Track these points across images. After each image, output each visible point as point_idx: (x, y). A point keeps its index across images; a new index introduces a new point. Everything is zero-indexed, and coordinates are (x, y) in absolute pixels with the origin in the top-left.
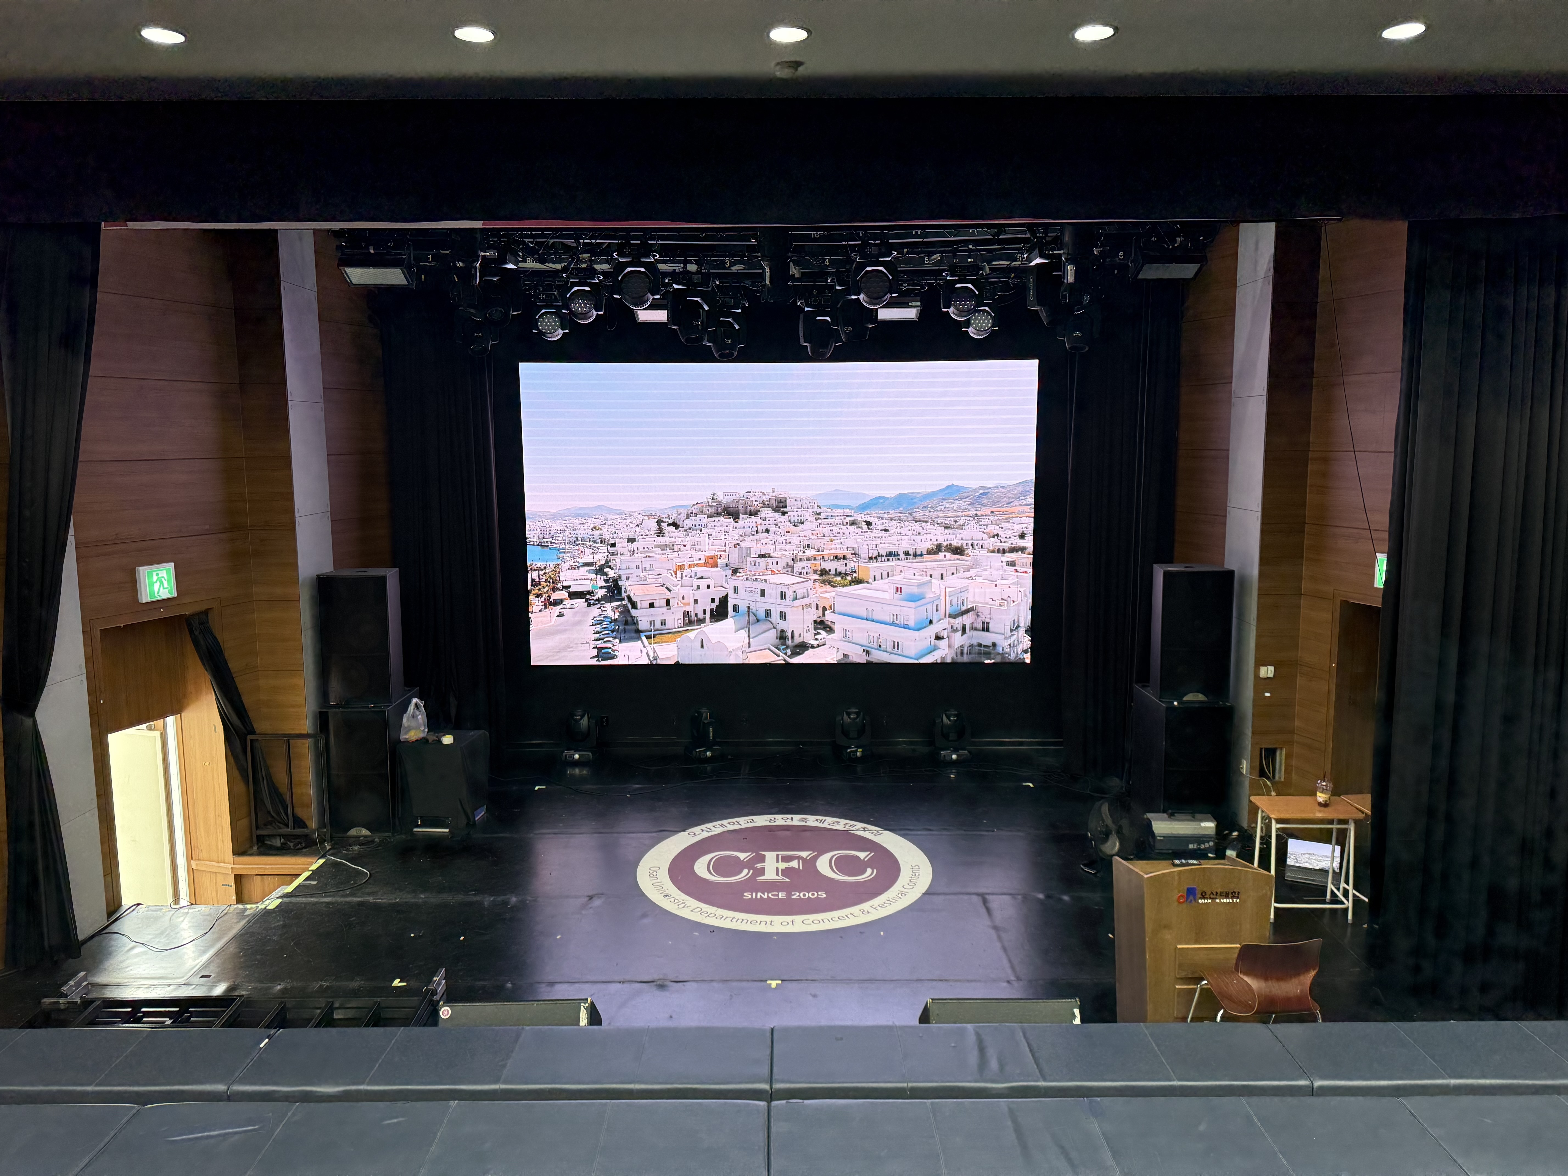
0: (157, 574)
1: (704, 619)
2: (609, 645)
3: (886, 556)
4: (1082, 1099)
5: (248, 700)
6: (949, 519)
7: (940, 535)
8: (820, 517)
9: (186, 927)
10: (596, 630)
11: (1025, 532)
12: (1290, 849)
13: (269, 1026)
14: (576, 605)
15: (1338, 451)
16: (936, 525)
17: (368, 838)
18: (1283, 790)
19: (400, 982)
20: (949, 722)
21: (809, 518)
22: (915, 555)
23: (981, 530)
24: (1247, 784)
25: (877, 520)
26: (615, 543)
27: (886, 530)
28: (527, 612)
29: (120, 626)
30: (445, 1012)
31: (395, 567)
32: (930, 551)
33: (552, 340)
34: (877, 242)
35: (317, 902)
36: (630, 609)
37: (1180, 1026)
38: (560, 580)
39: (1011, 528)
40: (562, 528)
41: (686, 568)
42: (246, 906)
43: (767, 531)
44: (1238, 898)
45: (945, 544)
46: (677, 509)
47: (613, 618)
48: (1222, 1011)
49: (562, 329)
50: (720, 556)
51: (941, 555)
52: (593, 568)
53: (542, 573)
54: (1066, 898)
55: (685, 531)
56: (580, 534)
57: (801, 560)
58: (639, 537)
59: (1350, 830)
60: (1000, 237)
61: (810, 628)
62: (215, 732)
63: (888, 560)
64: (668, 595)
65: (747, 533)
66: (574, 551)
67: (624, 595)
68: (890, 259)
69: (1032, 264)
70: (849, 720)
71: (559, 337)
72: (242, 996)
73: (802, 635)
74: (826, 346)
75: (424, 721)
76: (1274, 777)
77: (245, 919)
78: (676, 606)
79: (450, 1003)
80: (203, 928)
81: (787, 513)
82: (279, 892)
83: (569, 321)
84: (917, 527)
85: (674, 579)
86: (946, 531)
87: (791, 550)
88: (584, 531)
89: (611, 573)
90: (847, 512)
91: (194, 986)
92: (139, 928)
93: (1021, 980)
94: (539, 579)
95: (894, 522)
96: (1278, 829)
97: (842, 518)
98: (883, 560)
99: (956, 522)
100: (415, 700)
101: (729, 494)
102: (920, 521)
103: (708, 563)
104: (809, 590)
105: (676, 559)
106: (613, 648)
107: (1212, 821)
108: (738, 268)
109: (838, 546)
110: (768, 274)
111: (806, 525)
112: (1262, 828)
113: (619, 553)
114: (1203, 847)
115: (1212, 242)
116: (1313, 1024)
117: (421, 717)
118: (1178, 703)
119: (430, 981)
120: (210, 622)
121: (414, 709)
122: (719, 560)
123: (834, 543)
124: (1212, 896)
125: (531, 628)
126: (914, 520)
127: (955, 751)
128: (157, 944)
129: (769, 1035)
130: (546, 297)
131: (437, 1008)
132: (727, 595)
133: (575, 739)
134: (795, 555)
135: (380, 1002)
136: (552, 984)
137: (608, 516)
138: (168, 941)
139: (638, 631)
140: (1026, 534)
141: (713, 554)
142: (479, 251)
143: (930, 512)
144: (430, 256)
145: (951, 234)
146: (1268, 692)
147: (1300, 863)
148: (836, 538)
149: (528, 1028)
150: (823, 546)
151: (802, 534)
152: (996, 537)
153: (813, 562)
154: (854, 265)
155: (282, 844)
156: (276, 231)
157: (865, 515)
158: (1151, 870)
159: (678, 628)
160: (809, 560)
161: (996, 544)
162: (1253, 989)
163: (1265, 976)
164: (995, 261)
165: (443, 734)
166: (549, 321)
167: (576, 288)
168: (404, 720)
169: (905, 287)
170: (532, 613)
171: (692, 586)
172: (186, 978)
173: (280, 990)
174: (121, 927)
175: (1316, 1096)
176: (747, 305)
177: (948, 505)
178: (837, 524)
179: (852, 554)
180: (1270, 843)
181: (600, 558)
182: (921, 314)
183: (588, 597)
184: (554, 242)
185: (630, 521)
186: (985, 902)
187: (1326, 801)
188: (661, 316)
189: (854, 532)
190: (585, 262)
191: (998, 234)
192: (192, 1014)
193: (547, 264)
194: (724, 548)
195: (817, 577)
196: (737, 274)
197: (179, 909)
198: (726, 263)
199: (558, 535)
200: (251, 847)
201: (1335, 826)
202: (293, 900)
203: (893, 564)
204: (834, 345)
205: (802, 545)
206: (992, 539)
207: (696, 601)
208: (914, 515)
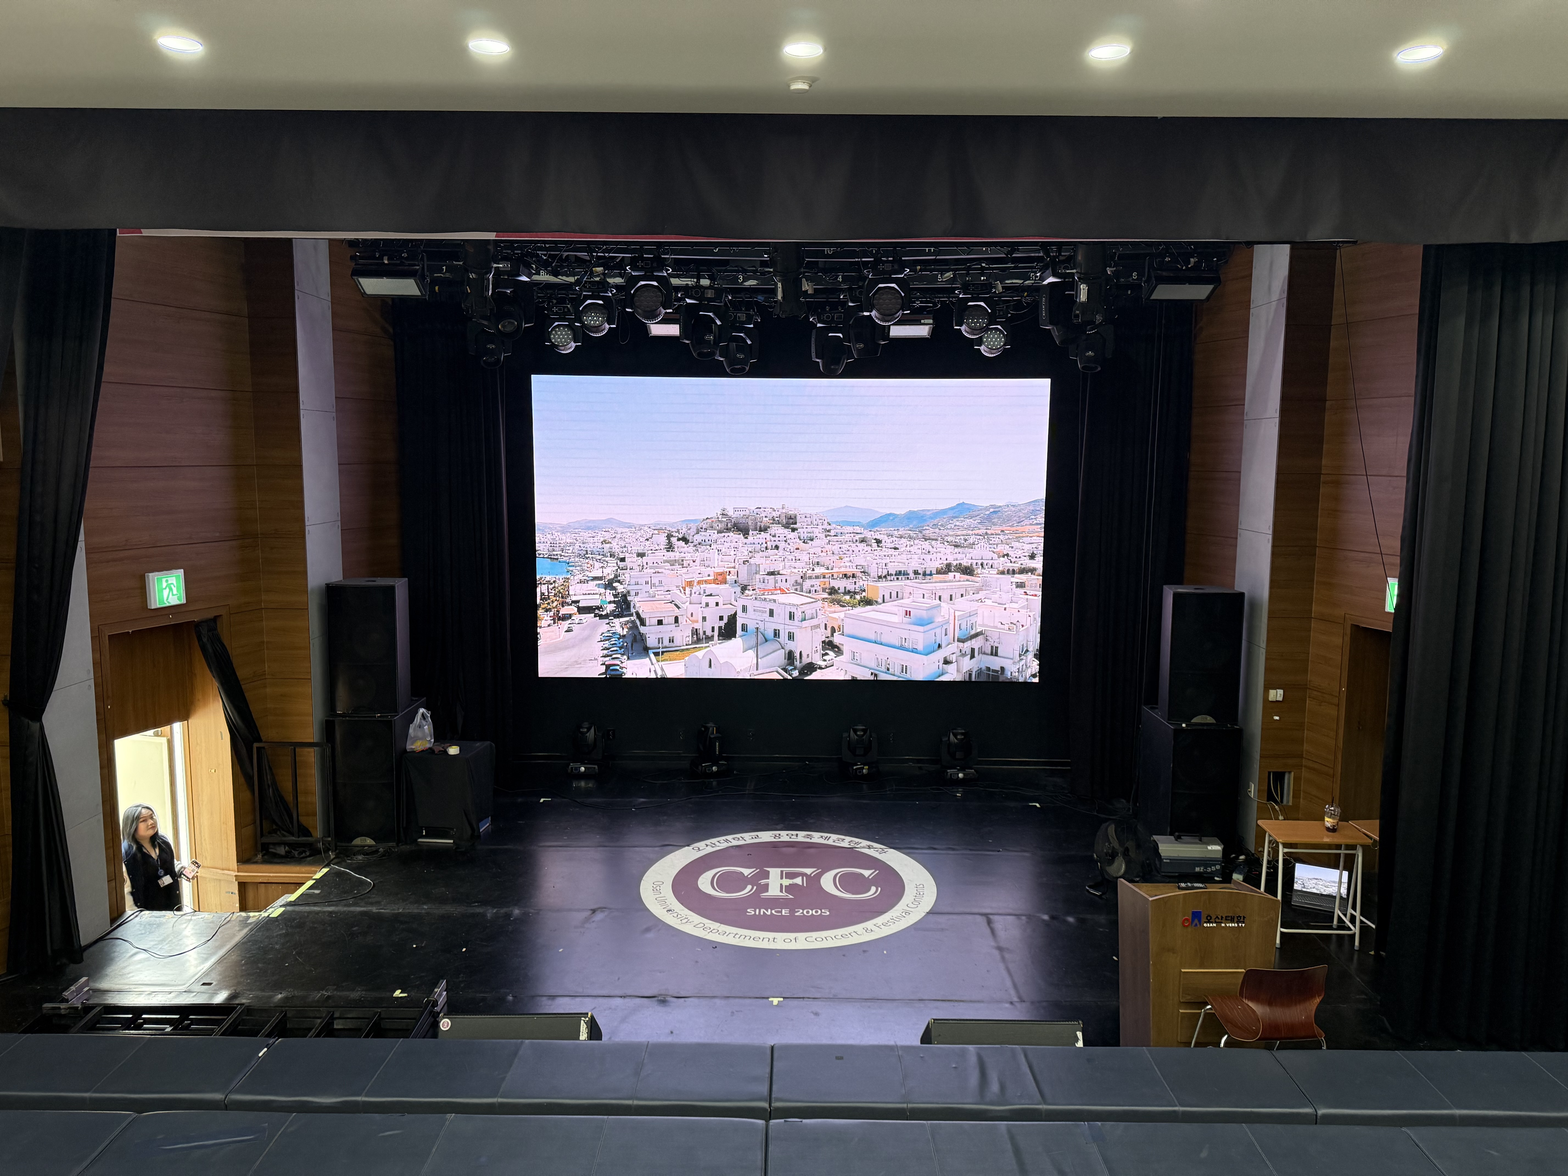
0: (167, 581)
1: (713, 636)
2: (617, 662)
3: (896, 575)
4: (1083, 1123)
5: (255, 709)
6: (959, 538)
7: (949, 554)
8: (830, 534)
9: (189, 934)
10: (604, 646)
11: (1035, 552)
12: (1297, 874)
13: (269, 1035)
14: (585, 621)
15: (1349, 475)
16: (946, 543)
17: (373, 848)
18: (1291, 814)
19: (401, 993)
20: (956, 741)
21: (819, 535)
22: (925, 574)
23: (991, 550)
24: (1255, 806)
25: (887, 538)
26: (625, 558)
27: (896, 548)
28: (535, 626)
29: (129, 632)
30: (445, 1024)
31: (404, 577)
32: (940, 571)
33: (565, 352)
34: (890, 259)
35: (320, 911)
36: (639, 625)
37: (1184, 1050)
38: (569, 594)
39: (1021, 548)
40: (571, 541)
41: (695, 584)
42: (249, 914)
43: (777, 547)
44: (1243, 922)
45: (955, 563)
46: (687, 524)
47: (622, 634)
48: (1226, 1036)
49: (575, 342)
50: (729, 572)
51: (951, 575)
52: (602, 582)
53: (550, 587)
54: (1071, 919)
55: (695, 546)
56: (590, 547)
57: (810, 578)
58: (649, 552)
59: (1358, 855)
60: (1014, 255)
61: (818, 648)
62: (222, 739)
63: (898, 579)
64: (677, 612)
65: (757, 549)
66: (583, 565)
67: (633, 611)
68: (902, 276)
69: (1044, 283)
70: (856, 737)
71: (571, 350)
72: (243, 1004)
73: (810, 656)
74: (838, 362)
75: (430, 731)
76: (1282, 801)
77: (247, 927)
78: (685, 623)
79: (450, 1015)
80: (205, 935)
81: (797, 530)
82: (283, 900)
83: (581, 334)
84: (926, 545)
85: (682, 595)
86: (956, 550)
87: (801, 568)
88: (593, 544)
89: (620, 588)
90: (858, 529)
91: (195, 994)
92: (142, 934)
93: (1024, 1001)
94: (548, 593)
95: (903, 540)
96: (1285, 854)
97: (852, 535)
98: (892, 579)
99: (966, 540)
100: (422, 710)
101: (739, 510)
102: (929, 539)
103: (717, 579)
104: (818, 610)
105: (685, 575)
106: (621, 665)
107: (1219, 845)
108: (752, 283)
109: (848, 564)
110: (780, 290)
111: (816, 542)
112: (1269, 852)
113: (629, 567)
114: (1209, 870)
115: (1226, 262)
116: (1319, 1051)
117: (428, 728)
118: (1187, 725)
119: (432, 991)
120: (219, 630)
121: (421, 719)
122: (728, 577)
123: (843, 561)
124: (1217, 920)
125: (540, 643)
126: (923, 538)
127: (962, 770)
128: (159, 950)
129: (769, 1052)
130: (560, 310)
131: (437, 1019)
132: (736, 614)
133: (581, 753)
134: (804, 572)
135: (380, 1012)
136: (553, 997)
137: (618, 529)
138: (171, 948)
139: (646, 649)
140: (1036, 555)
141: (722, 571)
142: (492, 263)
143: (940, 529)
144: (444, 268)
145: (964, 253)
146: (1277, 716)
147: (1307, 889)
148: (845, 556)
149: (527, 1041)
150: (832, 564)
151: (812, 551)
152: (1006, 557)
153: (822, 580)
154: (867, 282)
155: (286, 852)
156: (290, 240)
157: (875, 532)
158: (1158, 893)
159: (687, 645)
160: (818, 578)
161: (1005, 564)
162: (1257, 1016)
163: (1270, 1002)
164: (1008, 280)
165: (449, 744)
166: (561, 334)
167: (589, 301)
168: (411, 731)
169: (918, 304)
170: (541, 627)
171: (701, 603)
172: (188, 985)
173: (281, 998)
174: (123, 933)
175: (1321, 1124)
176: (759, 321)
177: (958, 523)
178: (847, 541)
179: (861, 572)
180: (1278, 867)
181: (609, 572)
182: (933, 332)
183: (597, 611)
184: (568, 255)
185: (639, 535)
186: (989, 922)
187: (1334, 826)
188: (673, 330)
189: (863, 550)
190: (598, 276)
191: (1011, 253)
192: (194, 1022)
193: (560, 277)
194: (733, 565)
195: (826, 595)
196: (750, 290)
197: (182, 915)
198: (739, 278)
199: (568, 548)
200: (256, 855)
201: (1343, 852)
202: (297, 908)
203: (903, 584)
204: (845, 361)
205: (811, 563)
206: (1002, 559)
207: (704, 619)
208: (924, 532)
